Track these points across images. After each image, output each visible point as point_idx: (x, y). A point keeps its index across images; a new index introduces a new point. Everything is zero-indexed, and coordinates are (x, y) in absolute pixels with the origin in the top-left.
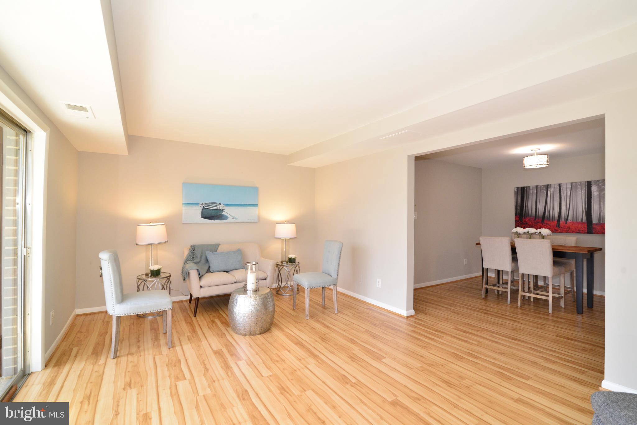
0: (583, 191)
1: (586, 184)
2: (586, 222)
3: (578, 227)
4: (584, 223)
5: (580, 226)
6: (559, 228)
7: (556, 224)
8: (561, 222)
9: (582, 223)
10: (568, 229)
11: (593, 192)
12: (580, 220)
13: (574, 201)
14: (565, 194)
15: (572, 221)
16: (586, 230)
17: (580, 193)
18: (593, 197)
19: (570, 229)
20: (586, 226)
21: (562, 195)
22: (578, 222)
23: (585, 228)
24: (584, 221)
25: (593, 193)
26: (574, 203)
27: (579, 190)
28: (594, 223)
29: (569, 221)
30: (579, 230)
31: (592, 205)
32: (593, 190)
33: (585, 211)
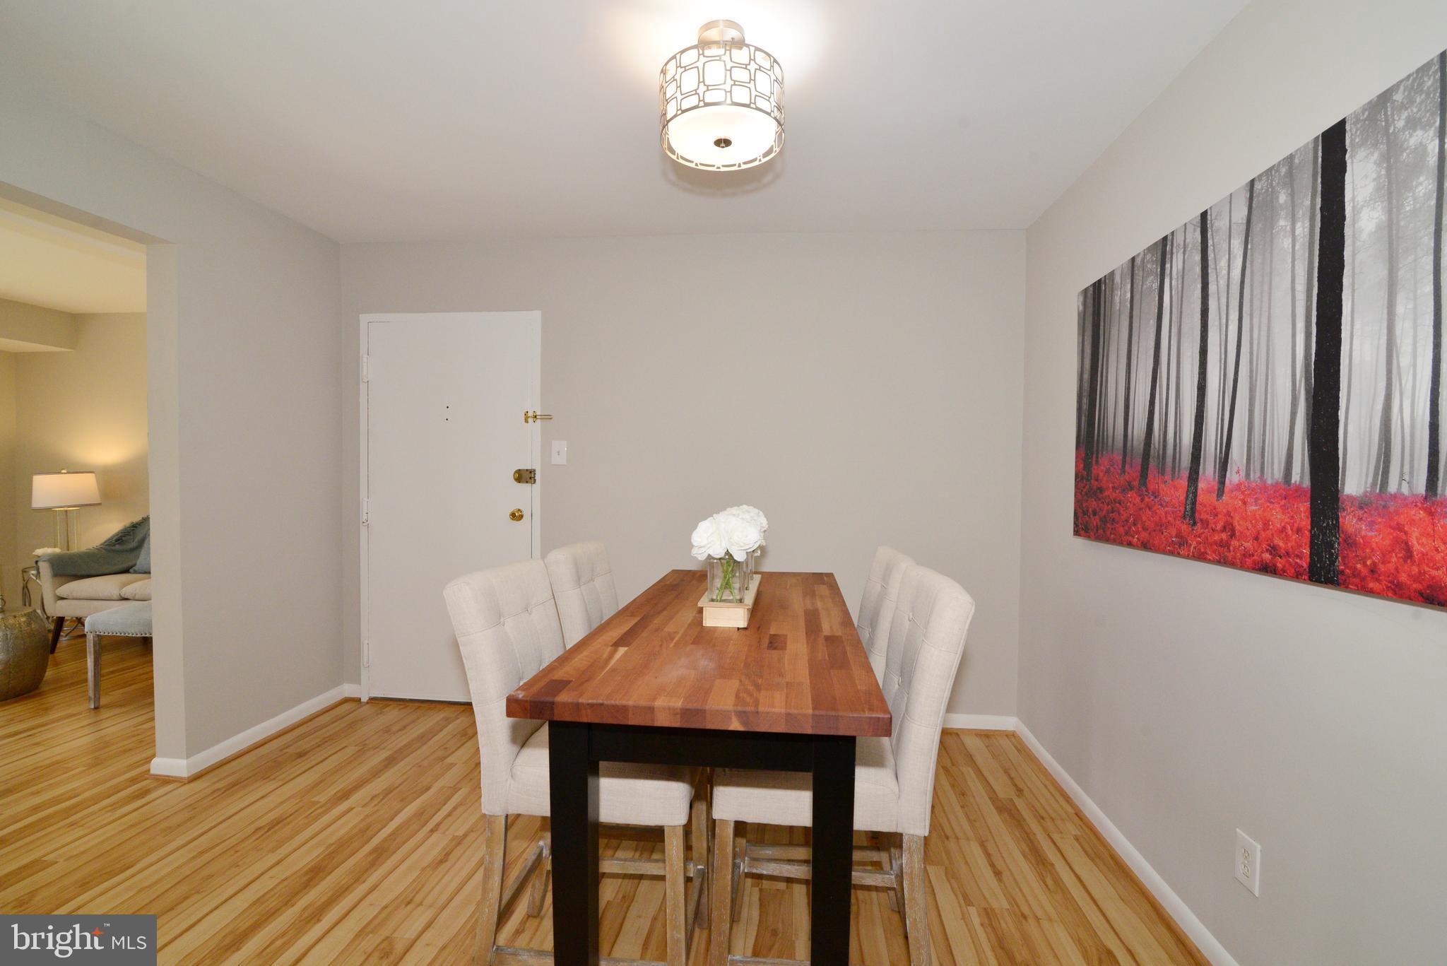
0: (1302, 228)
1: (1316, 157)
2: (1307, 483)
3: (1266, 524)
4: (1298, 489)
5: (1278, 517)
6: (1195, 524)
7: (1182, 498)
8: (1202, 485)
9: (1286, 492)
10: (1224, 536)
11: (1353, 208)
12: (1275, 473)
13: (1256, 321)
14: (1223, 282)
15: (1243, 473)
16: (1306, 551)
17: (1287, 243)
18: (1354, 255)
19: (1233, 535)
20: (1304, 507)
21: (1212, 288)
22: (1269, 482)
23: (1299, 531)
24: (1295, 478)
25: (1354, 225)
26: (1255, 336)
27: (1282, 223)
28: (1349, 497)
29: (1233, 477)
30: (1273, 549)
31: (1345, 335)
32: (1353, 199)
33: (1307, 391)
